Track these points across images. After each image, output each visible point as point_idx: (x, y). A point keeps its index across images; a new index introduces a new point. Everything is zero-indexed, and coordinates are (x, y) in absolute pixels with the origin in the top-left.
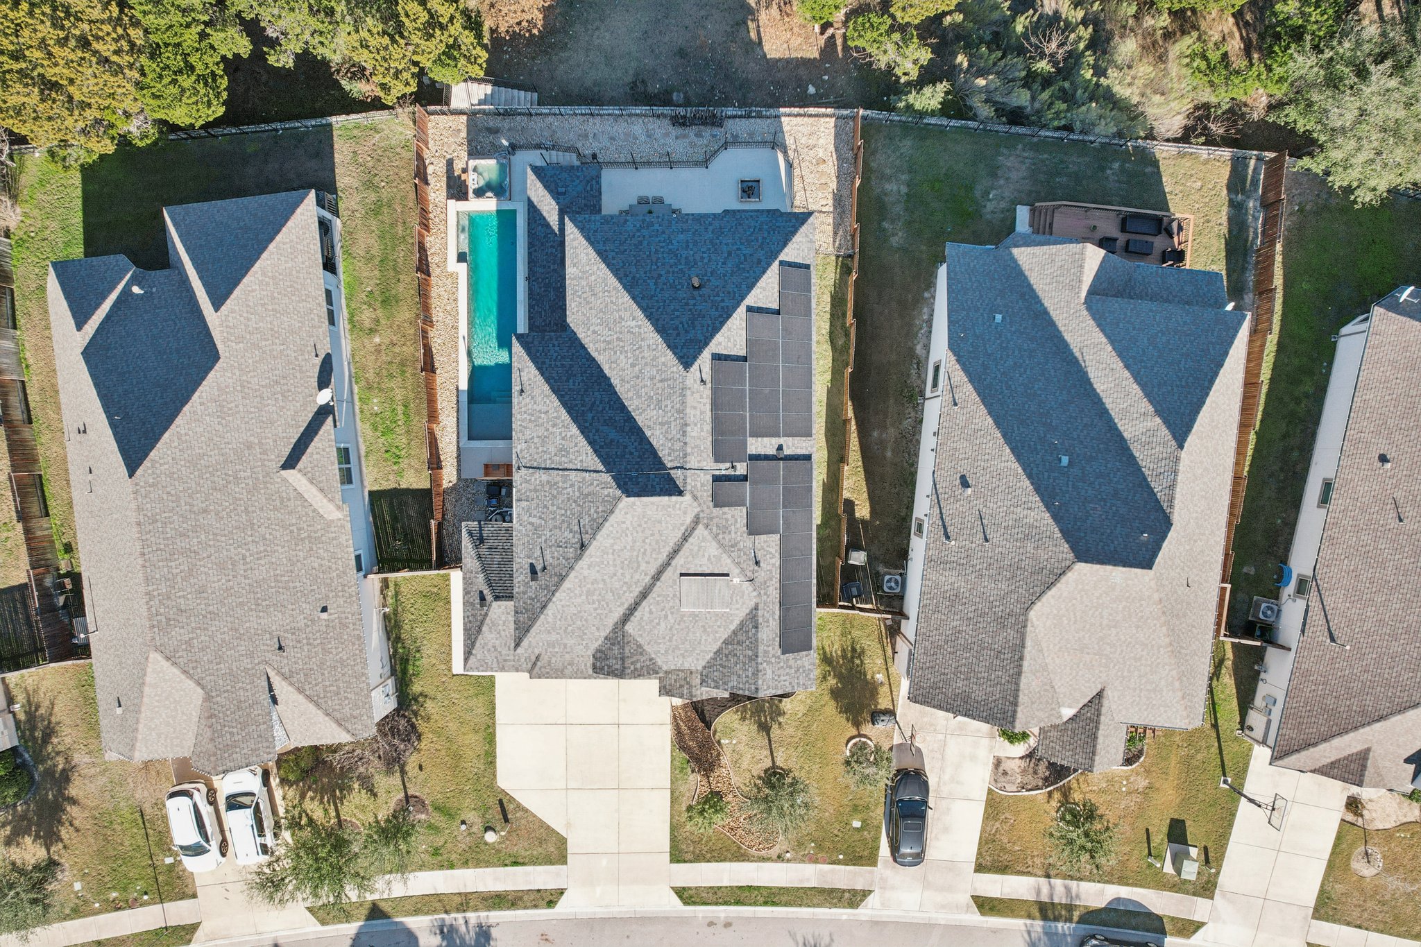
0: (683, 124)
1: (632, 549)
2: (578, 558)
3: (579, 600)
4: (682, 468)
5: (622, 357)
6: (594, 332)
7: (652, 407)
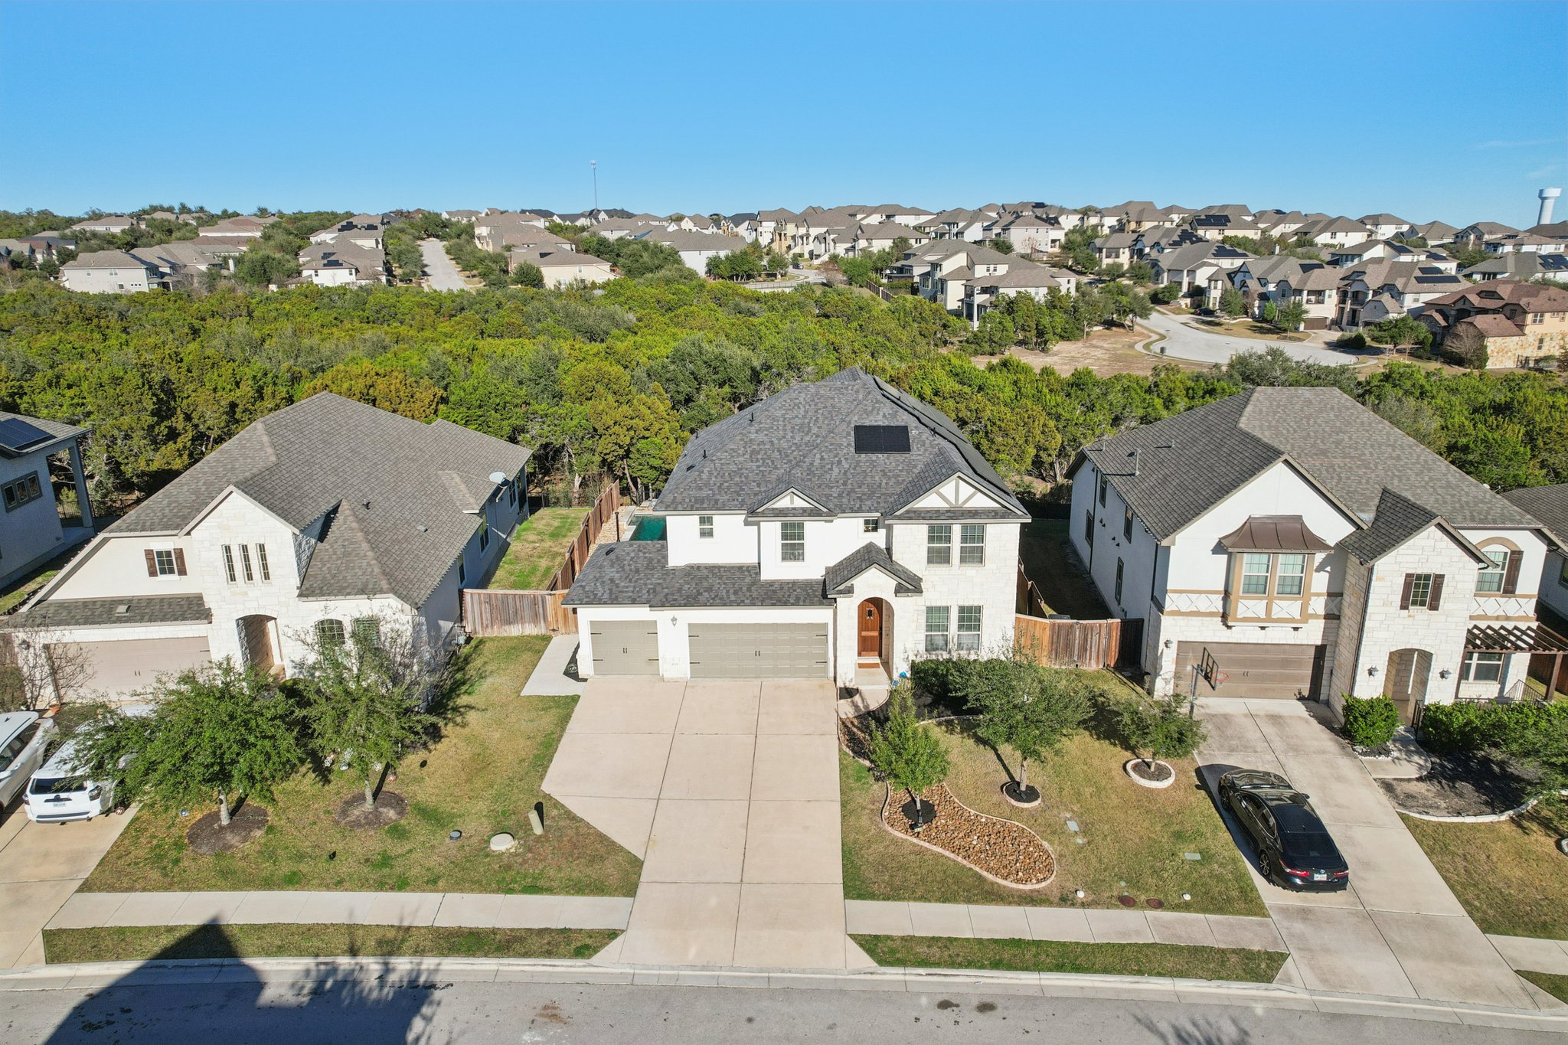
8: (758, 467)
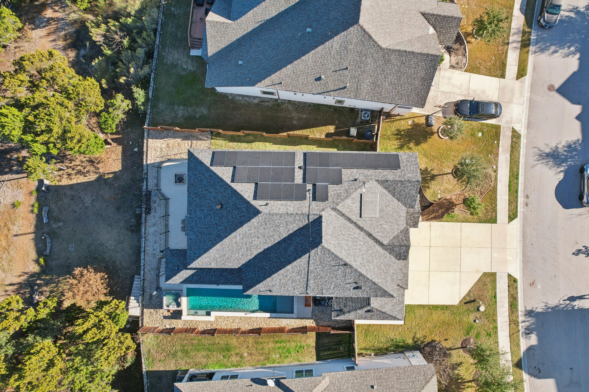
0: (150, 209)
1: (347, 241)
2: (351, 267)
3: (372, 267)
4: (308, 216)
5: (254, 243)
6: (242, 256)
7: (278, 229)
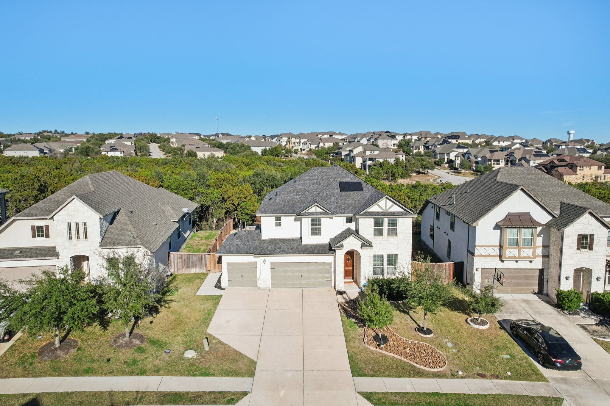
8: (300, 197)
